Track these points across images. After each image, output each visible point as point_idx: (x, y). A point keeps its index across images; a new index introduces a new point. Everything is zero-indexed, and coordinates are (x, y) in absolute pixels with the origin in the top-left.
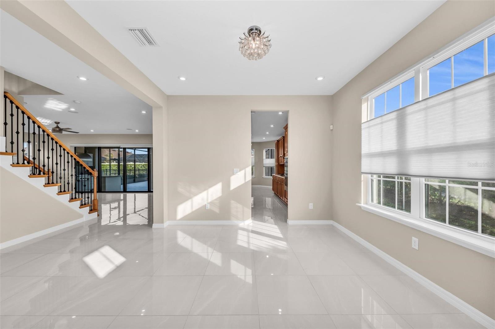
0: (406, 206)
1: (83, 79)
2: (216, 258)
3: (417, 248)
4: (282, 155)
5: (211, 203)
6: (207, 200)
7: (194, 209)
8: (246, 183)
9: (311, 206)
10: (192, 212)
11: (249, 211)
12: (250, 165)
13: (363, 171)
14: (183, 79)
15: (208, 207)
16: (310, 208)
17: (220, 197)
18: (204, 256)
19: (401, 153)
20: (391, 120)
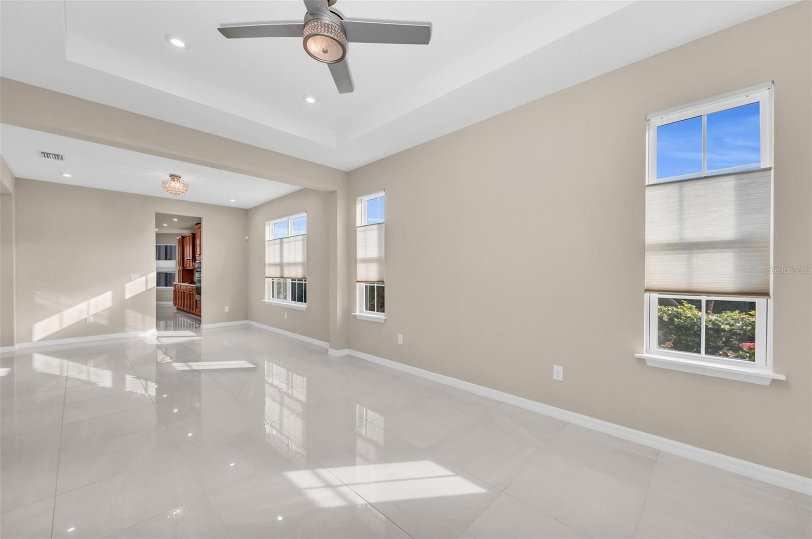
2: (104, 378)
3: (286, 317)
4: (190, 257)
5: (96, 315)
6: (88, 312)
7: (65, 326)
8: (148, 291)
9: (227, 309)
10: (62, 330)
11: (154, 320)
12: (154, 271)
13: (265, 276)
14: (67, 175)
15: (92, 320)
16: (226, 311)
17: (109, 308)
18: (84, 377)
19: (281, 265)
20: (278, 244)
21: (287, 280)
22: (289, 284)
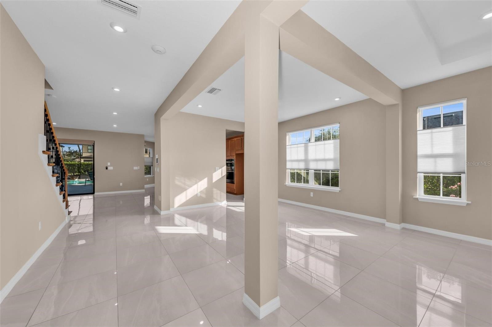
0: (307, 181)
1: (117, 90)
3: (312, 196)
5: (201, 192)
6: (198, 190)
7: (188, 199)
11: (225, 195)
12: (225, 165)
13: (287, 168)
14: (200, 106)
15: (199, 195)
17: (206, 188)
19: (306, 161)
20: (302, 147)
21: (309, 170)
22: (312, 173)
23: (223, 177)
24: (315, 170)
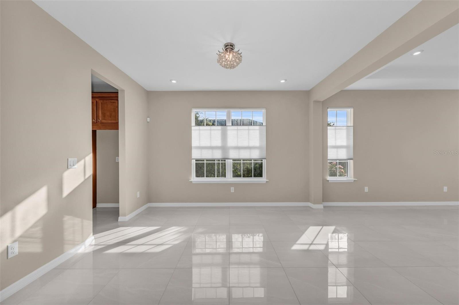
0: (223, 175)
3: (234, 191)
5: (23, 238)
6: (12, 233)
11: (91, 223)
12: (91, 153)
16: (138, 197)
19: (224, 148)
20: (219, 130)
21: (226, 160)
22: (229, 164)
23: (85, 180)
24: (234, 160)
